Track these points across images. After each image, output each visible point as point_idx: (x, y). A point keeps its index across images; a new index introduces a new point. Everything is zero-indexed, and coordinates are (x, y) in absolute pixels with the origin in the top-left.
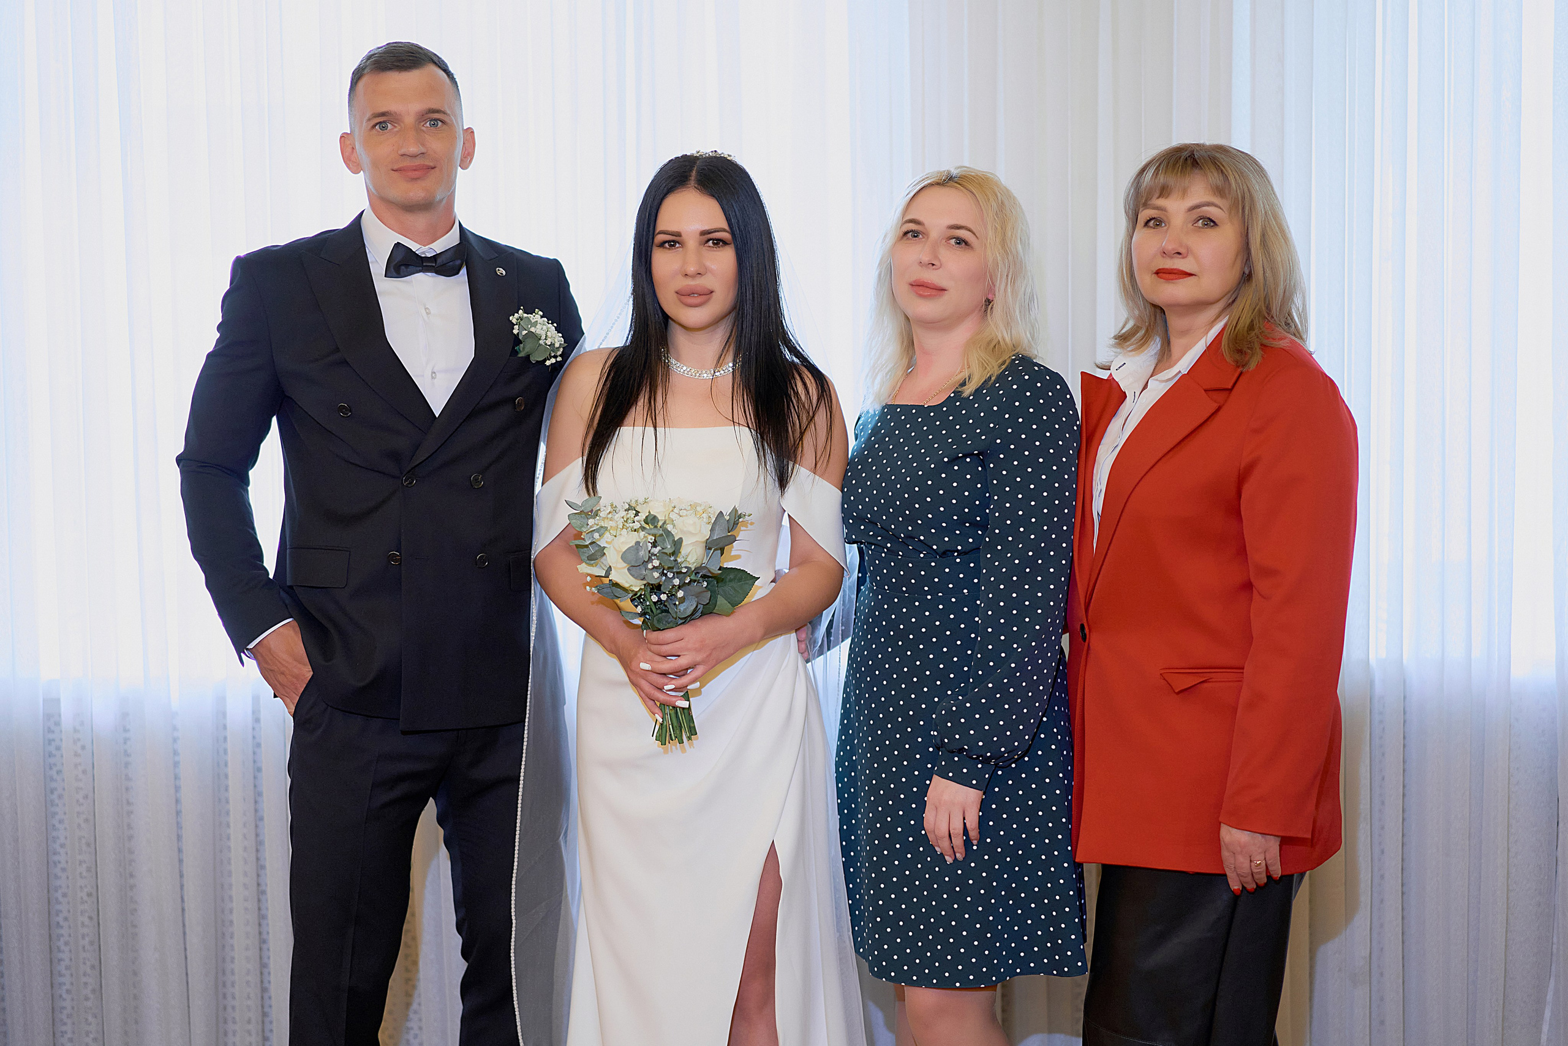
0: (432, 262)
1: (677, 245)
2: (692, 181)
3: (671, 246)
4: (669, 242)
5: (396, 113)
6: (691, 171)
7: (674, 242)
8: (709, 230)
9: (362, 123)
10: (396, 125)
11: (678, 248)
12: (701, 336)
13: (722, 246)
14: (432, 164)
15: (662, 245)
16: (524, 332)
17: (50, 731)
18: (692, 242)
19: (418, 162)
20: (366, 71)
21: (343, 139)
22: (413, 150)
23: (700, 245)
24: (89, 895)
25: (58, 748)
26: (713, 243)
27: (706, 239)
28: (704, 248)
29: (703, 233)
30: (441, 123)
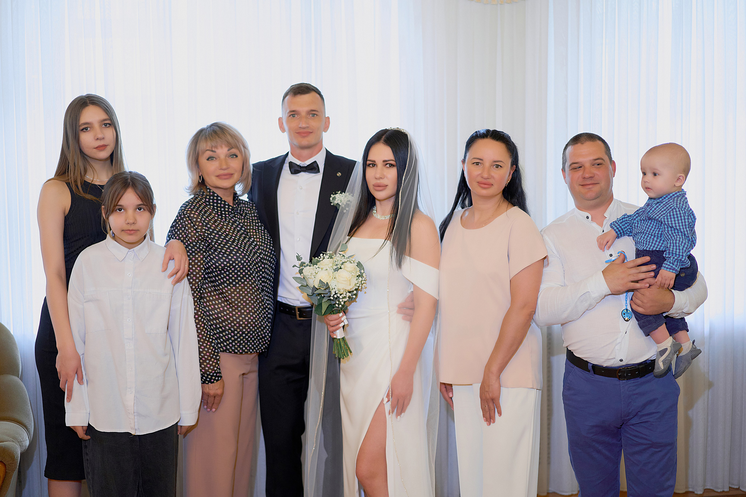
0: (305, 169)
2: (382, 141)
3: (373, 166)
4: (371, 164)
5: (298, 111)
6: (382, 136)
8: (387, 160)
9: (286, 114)
10: (298, 115)
11: (375, 167)
12: (384, 202)
13: (392, 167)
14: (311, 131)
15: (369, 165)
16: (333, 201)
18: (380, 164)
19: (306, 130)
20: (289, 94)
21: (280, 119)
22: (304, 126)
23: (384, 166)
26: (389, 166)
27: (385, 164)
29: (384, 161)
30: (315, 115)
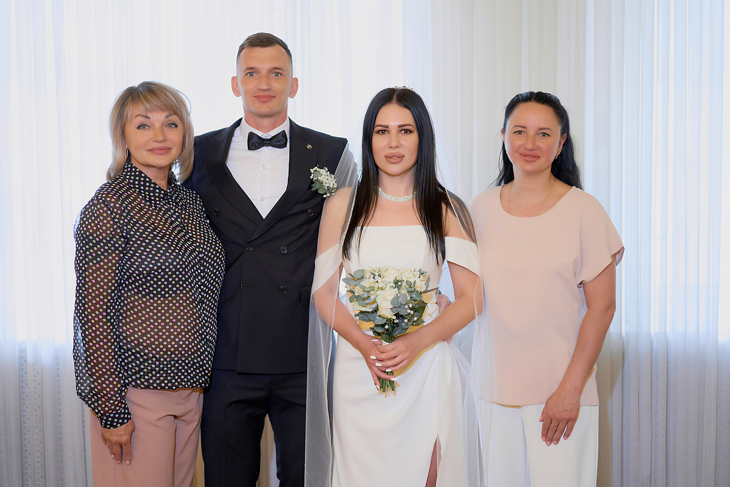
0: (269, 141)
1: (386, 132)
2: (394, 100)
3: (383, 133)
4: (382, 131)
5: (257, 68)
6: (394, 95)
7: (384, 131)
8: (403, 125)
9: (242, 72)
10: (257, 74)
11: (386, 134)
12: (397, 179)
13: (409, 133)
14: (274, 94)
15: (378, 132)
16: (315, 178)
17: (22, 364)
18: (394, 131)
19: (266, 93)
20: (245, 46)
21: (233, 79)
22: (264, 87)
23: (398, 132)
24: (41, 443)
25: (26, 373)
26: (404, 132)
27: (401, 130)
28: (400, 134)
29: (400, 126)
30: (280, 75)
